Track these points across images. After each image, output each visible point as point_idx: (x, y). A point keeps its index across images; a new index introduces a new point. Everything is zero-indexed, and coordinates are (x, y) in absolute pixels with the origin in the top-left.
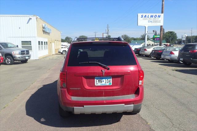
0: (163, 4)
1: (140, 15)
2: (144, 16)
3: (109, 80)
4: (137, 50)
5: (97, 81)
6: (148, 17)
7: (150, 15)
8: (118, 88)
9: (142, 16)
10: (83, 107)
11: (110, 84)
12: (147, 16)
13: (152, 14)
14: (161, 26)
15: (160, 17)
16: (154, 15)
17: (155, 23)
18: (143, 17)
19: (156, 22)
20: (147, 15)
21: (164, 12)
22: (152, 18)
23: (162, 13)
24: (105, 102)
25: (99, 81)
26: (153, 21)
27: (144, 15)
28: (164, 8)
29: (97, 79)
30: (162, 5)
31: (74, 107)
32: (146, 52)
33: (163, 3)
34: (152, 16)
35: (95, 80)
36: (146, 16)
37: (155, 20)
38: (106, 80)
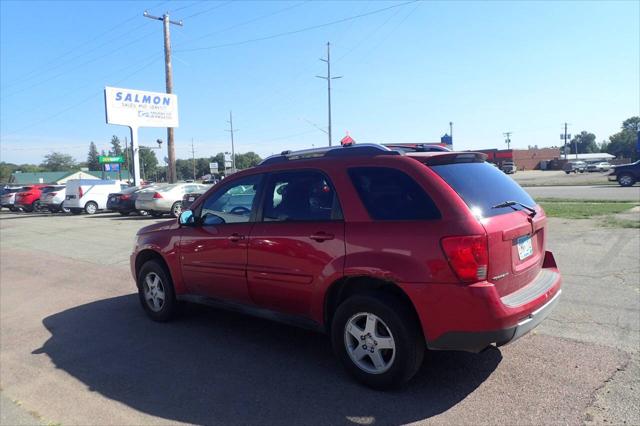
0: (167, 67)
1: (111, 92)
2: (124, 96)
4: (121, 200)
6: (136, 101)
7: (142, 94)
9: (119, 95)
10: (531, 317)
12: (133, 98)
13: (147, 94)
14: (170, 130)
15: (168, 104)
16: (153, 95)
17: (157, 119)
18: (120, 98)
19: (159, 116)
20: (133, 93)
21: (172, 89)
22: (148, 104)
23: (169, 91)
26: (150, 115)
27: (125, 92)
30: (167, 72)
32: (159, 202)
33: (170, 65)
34: (146, 99)
36: (129, 95)
37: (155, 110)
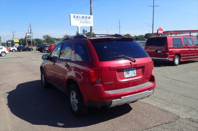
0: (91, 6)
1: (72, 15)
2: (76, 17)
3: (134, 71)
5: (126, 73)
6: (80, 18)
7: (81, 16)
8: (141, 77)
9: (74, 16)
10: (120, 99)
11: (135, 75)
13: (83, 15)
14: (91, 27)
15: (90, 18)
16: (85, 16)
17: (86, 24)
19: (87, 22)
20: (79, 15)
21: (92, 14)
22: (83, 19)
23: (91, 14)
24: (137, 91)
25: (127, 73)
26: (84, 22)
27: (76, 15)
28: (92, 11)
29: (126, 71)
30: (91, 8)
31: (113, 100)
33: (92, 5)
34: (83, 17)
35: (124, 72)
36: (77, 16)
38: (132, 71)
